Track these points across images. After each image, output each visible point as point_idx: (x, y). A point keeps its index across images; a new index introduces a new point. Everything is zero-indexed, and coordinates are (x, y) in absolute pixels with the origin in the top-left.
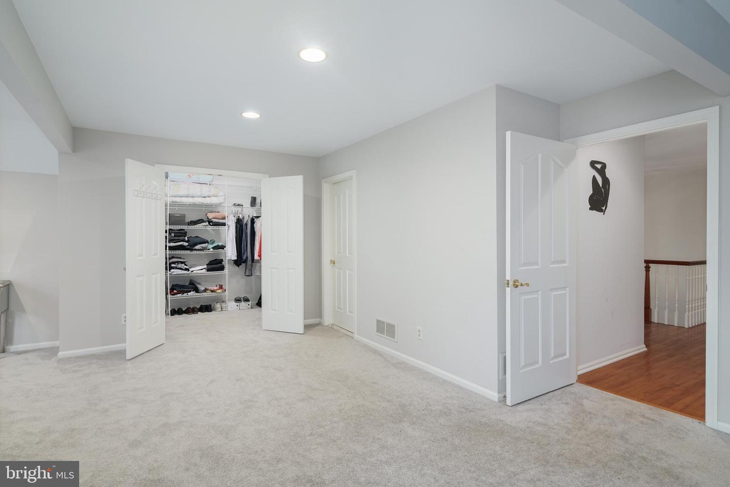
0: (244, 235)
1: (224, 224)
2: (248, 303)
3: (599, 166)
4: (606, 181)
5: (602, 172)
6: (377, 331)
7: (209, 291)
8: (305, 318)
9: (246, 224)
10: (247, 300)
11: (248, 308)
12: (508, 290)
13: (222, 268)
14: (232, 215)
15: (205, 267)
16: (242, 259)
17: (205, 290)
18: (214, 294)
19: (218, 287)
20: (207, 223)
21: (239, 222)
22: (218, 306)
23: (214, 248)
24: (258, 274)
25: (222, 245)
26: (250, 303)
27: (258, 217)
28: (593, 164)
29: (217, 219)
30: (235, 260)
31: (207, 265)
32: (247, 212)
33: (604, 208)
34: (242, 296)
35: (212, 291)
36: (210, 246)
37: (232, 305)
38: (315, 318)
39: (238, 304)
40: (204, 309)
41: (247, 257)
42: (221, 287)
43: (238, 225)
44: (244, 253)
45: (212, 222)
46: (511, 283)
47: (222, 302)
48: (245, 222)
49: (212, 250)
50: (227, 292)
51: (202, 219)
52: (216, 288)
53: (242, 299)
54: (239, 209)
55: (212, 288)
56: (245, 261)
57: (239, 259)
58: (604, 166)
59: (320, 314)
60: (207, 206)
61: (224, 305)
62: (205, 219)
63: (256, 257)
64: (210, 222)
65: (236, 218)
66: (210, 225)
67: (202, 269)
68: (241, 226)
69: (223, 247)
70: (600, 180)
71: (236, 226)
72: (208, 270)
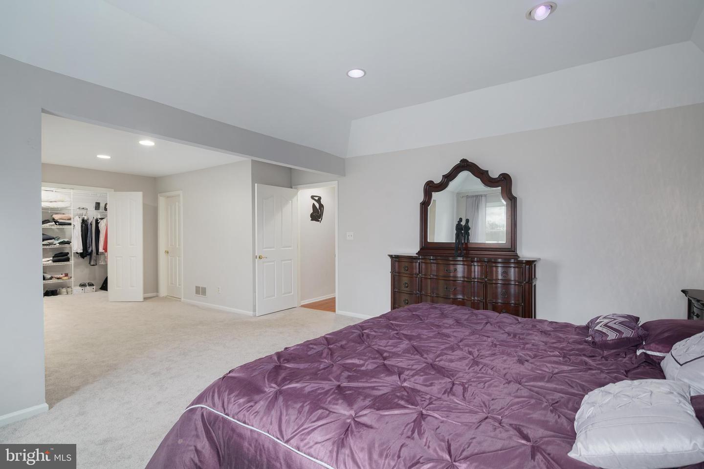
0: (89, 233)
1: (70, 224)
2: (93, 287)
3: (317, 198)
4: (321, 206)
5: (319, 201)
6: (196, 293)
7: (54, 279)
8: (145, 292)
9: (91, 224)
10: (91, 285)
11: (93, 291)
12: (256, 260)
13: (68, 260)
14: (77, 217)
15: (52, 258)
16: (87, 251)
17: (51, 278)
18: (60, 281)
19: (64, 275)
20: (54, 223)
21: (84, 222)
22: (64, 290)
23: (59, 243)
24: (103, 263)
25: (68, 241)
26: (94, 287)
27: (102, 219)
28: (313, 197)
29: (63, 219)
30: (81, 253)
31: (53, 257)
32: (92, 215)
33: (320, 220)
34: (87, 282)
35: (58, 278)
36: (56, 242)
37: (77, 289)
38: (153, 292)
39: (83, 288)
40: (50, 294)
41: (92, 251)
42: (66, 275)
43: (84, 225)
44: (89, 247)
45: (58, 222)
46: (258, 257)
47: (68, 287)
48: (89, 222)
49: (58, 245)
50: (73, 278)
51: (48, 220)
52: (61, 276)
53: (87, 284)
54: (84, 212)
55: (58, 276)
56: (90, 254)
57: (85, 252)
58: (320, 198)
59: (156, 289)
60: (52, 209)
61: (69, 290)
62: (51, 220)
63: (101, 250)
64: (56, 222)
65: (81, 219)
66: (56, 225)
67: (48, 261)
68: (87, 225)
69: (68, 243)
70: (317, 205)
71: (82, 226)
72: (54, 261)
